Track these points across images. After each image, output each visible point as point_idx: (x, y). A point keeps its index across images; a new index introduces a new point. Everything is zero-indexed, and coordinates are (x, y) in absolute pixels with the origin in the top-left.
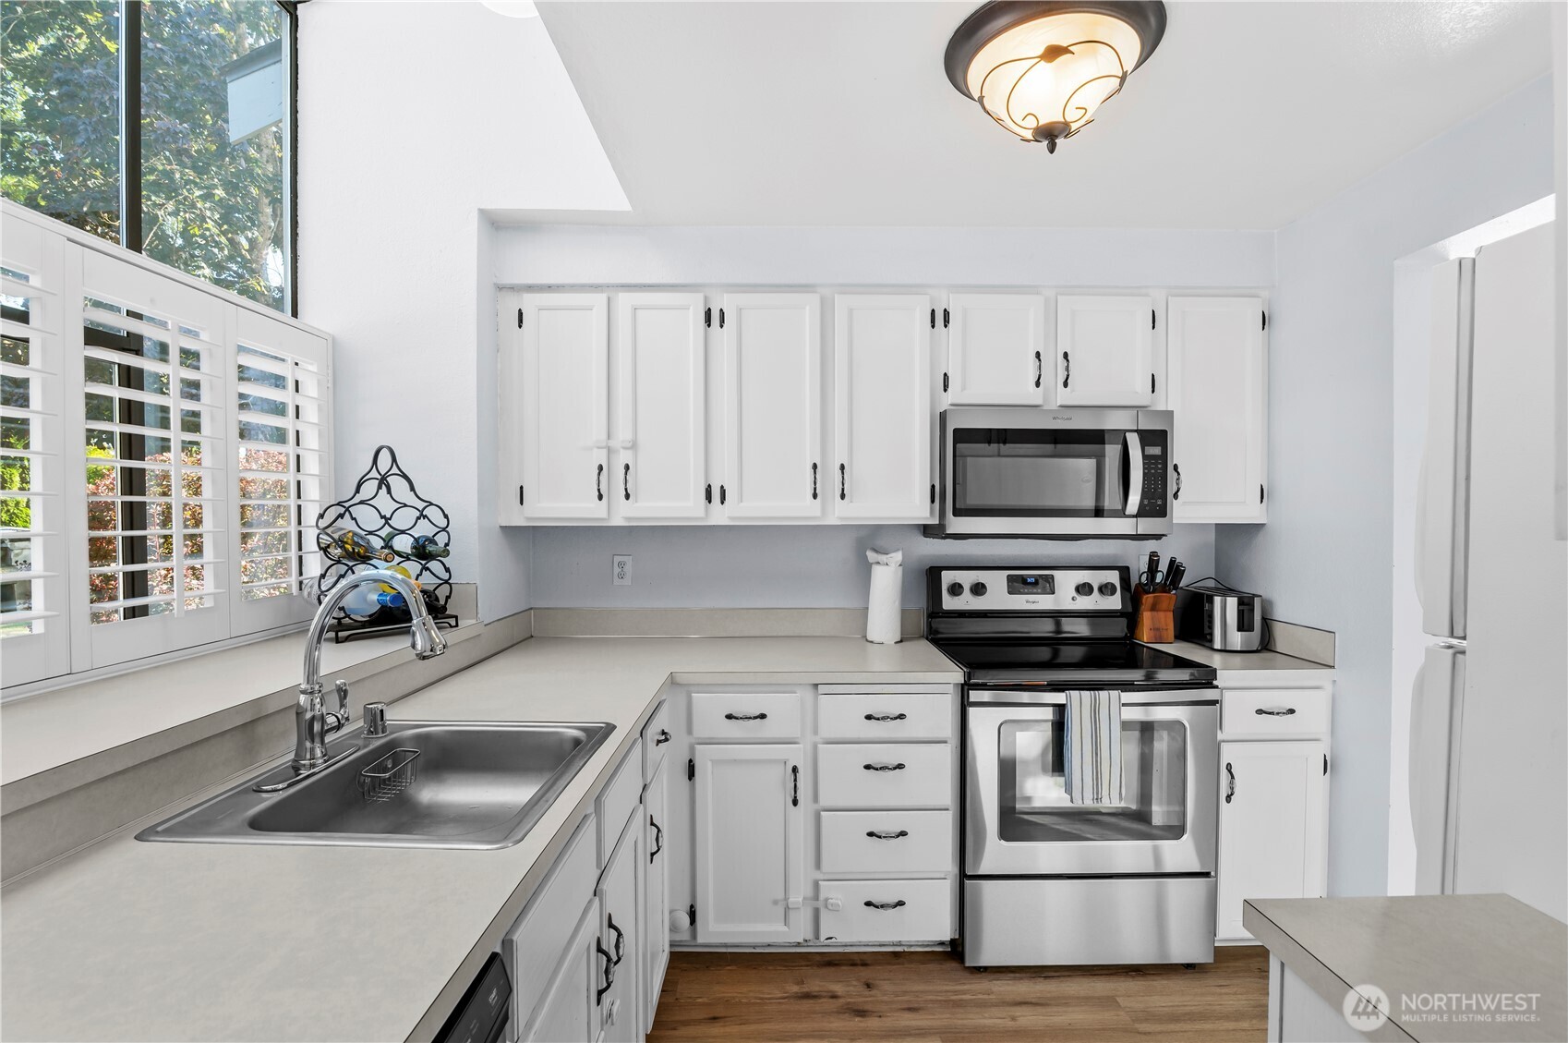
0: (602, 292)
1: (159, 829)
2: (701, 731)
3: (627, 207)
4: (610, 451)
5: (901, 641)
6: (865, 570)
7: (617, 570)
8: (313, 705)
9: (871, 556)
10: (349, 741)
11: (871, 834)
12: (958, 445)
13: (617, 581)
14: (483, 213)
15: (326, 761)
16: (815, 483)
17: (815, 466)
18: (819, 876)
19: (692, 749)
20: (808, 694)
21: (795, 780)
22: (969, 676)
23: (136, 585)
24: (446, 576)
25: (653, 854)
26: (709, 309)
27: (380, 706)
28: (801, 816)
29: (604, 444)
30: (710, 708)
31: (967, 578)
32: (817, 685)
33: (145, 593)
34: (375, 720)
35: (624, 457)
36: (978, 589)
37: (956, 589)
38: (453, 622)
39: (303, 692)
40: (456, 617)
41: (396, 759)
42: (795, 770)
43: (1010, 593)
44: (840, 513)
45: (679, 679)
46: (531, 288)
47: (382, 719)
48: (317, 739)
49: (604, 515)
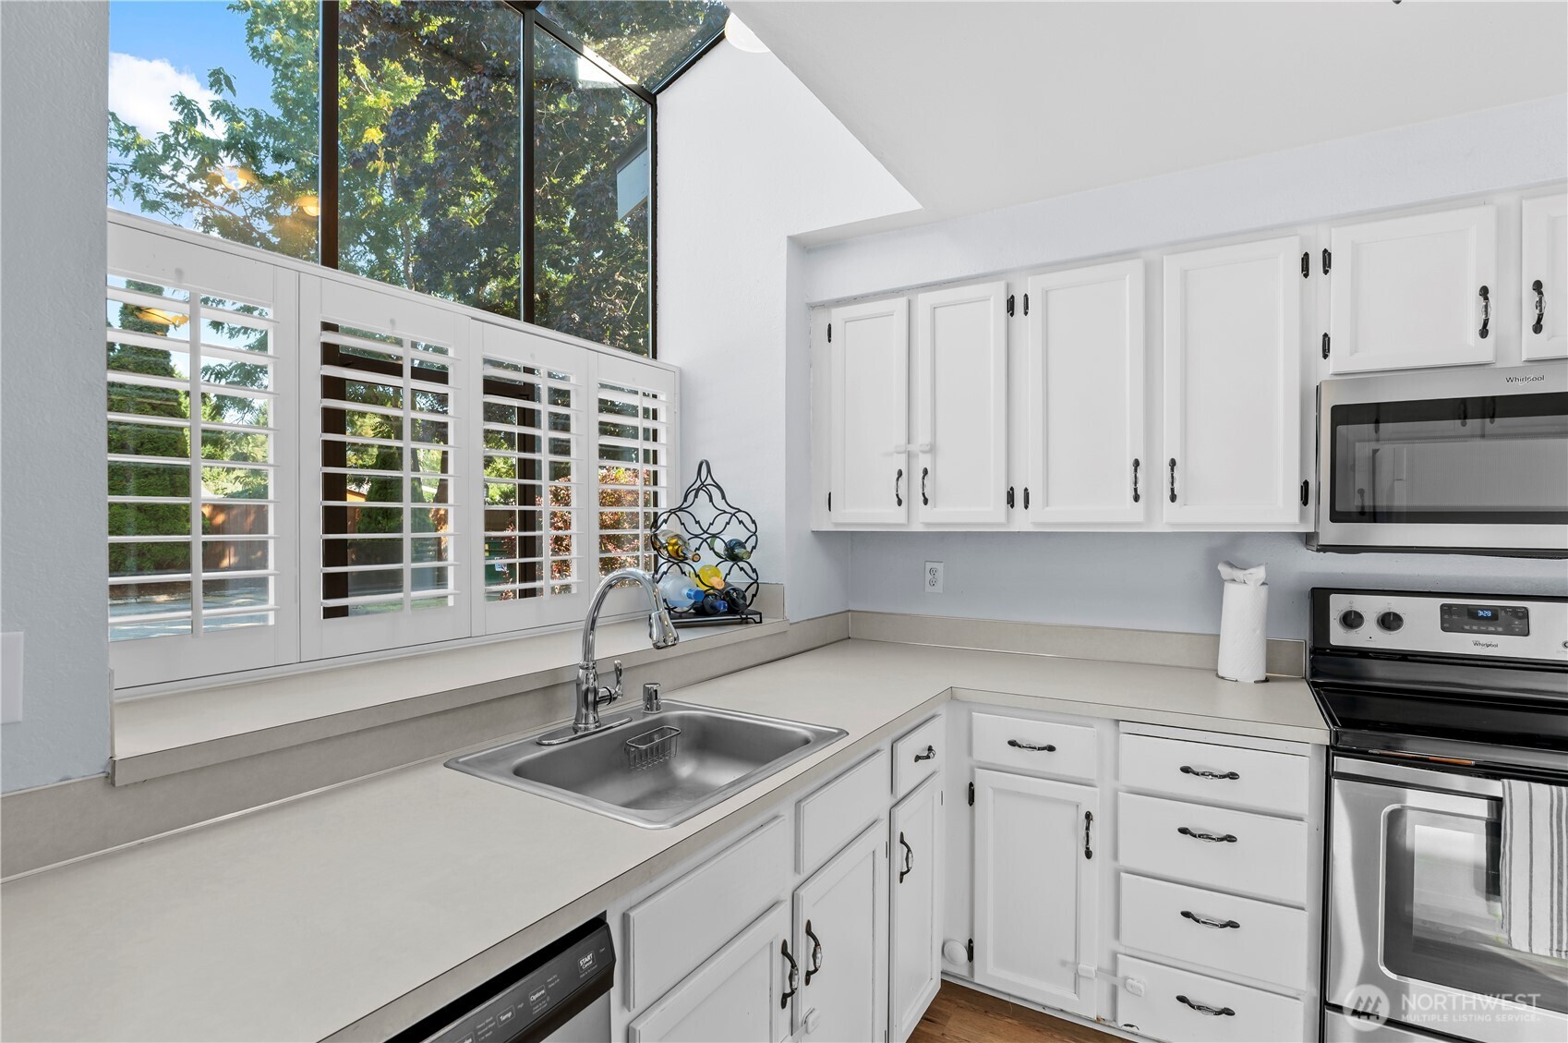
0: (903, 295)
1: (461, 760)
2: (981, 754)
3: (916, 206)
4: (909, 455)
5: (1267, 680)
6: (1215, 589)
7: (929, 577)
8: (587, 679)
9: (1225, 571)
10: (624, 712)
11: (1186, 914)
12: (1341, 428)
13: (929, 589)
14: (792, 239)
15: (597, 727)
16: (1136, 483)
17: (1137, 463)
18: (1115, 946)
19: (972, 773)
20: (1108, 731)
21: (1088, 828)
22: (1336, 737)
23: (529, 572)
24: (754, 576)
25: (902, 874)
26: (1013, 297)
27: (655, 688)
28: (1096, 872)
29: (903, 449)
30: (992, 730)
31: (1371, 607)
32: (1118, 721)
33: (533, 579)
34: (651, 697)
35: (923, 461)
36: (1390, 622)
37: (1352, 620)
38: (757, 618)
39: (582, 668)
40: (760, 614)
41: (662, 732)
42: (1088, 816)
43: (1444, 629)
44: (1168, 518)
45: (960, 694)
46: (839, 303)
47: (656, 698)
48: (591, 707)
49: (902, 519)
